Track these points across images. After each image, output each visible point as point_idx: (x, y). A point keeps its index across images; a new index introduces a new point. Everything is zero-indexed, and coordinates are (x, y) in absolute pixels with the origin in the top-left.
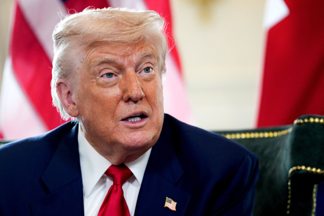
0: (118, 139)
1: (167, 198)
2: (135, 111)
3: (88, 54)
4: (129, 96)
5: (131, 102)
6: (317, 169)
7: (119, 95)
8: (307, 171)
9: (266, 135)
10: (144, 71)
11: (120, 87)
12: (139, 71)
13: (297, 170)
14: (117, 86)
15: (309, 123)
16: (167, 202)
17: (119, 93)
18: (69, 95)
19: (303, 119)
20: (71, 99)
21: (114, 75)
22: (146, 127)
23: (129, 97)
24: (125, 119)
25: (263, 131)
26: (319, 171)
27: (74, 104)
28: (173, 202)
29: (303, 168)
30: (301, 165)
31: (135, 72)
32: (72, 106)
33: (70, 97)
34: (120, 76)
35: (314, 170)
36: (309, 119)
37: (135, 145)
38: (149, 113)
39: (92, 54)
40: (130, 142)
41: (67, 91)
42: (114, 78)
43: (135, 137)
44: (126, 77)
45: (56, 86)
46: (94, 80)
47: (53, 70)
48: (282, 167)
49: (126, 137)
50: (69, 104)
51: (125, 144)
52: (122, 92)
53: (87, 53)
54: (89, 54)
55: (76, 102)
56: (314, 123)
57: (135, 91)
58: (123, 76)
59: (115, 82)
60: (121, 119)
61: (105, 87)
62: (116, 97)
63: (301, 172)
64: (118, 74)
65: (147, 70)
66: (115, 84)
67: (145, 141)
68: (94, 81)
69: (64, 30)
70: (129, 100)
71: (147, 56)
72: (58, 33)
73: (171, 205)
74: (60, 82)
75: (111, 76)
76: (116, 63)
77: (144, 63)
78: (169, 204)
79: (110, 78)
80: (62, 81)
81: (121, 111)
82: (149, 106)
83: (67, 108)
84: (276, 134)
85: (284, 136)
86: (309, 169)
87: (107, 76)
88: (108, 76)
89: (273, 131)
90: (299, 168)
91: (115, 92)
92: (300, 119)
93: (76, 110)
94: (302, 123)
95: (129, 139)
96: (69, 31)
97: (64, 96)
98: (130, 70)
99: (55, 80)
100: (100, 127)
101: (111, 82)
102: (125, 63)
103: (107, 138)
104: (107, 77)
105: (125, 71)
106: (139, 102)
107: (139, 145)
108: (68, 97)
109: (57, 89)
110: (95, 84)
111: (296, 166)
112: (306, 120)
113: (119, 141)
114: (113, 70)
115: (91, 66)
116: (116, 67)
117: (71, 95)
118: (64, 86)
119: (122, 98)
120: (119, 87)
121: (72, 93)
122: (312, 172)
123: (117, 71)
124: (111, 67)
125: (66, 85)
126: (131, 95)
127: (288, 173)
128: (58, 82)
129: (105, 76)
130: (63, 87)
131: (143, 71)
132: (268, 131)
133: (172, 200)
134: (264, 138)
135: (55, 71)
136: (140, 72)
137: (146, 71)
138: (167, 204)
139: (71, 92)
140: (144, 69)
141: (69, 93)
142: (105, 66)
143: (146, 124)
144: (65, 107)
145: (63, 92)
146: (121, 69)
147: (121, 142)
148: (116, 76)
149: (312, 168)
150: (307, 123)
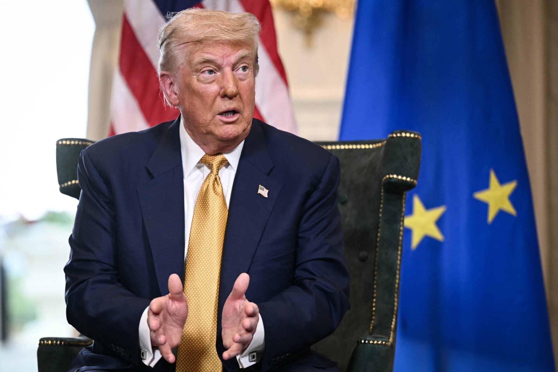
0: (213, 130)
1: (260, 185)
2: (229, 107)
4: (225, 92)
5: (226, 98)
6: (407, 177)
7: (216, 91)
13: (390, 178)
14: (214, 83)
15: (401, 137)
16: (260, 189)
17: (217, 89)
18: (172, 86)
19: (396, 134)
21: (213, 72)
22: (238, 122)
23: (225, 94)
24: (221, 114)
25: (361, 143)
26: (408, 179)
27: (176, 94)
28: (265, 189)
29: (395, 176)
30: (393, 174)
31: (231, 71)
32: (173, 96)
33: (172, 88)
34: (218, 74)
35: (404, 178)
36: (401, 134)
37: (227, 137)
38: (241, 110)
40: (223, 134)
41: (169, 82)
42: (213, 75)
43: (228, 130)
44: (223, 76)
49: (220, 130)
51: (218, 135)
52: (219, 88)
55: (177, 92)
56: (406, 137)
57: (231, 89)
58: (220, 74)
59: (213, 79)
60: (218, 113)
61: (205, 83)
62: (213, 93)
63: (393, 180)
65: (244, 69)
66: (214, 81)
67: (236, 134)
70: (225, 96)
71: (244, 57)
73: (264, 192)
75: (211, 73)
76: (216, 63)
77: (240, 63)
78: (262, 191)
79: (211, 75)
80: (165, 73)
81: (218, 106)
82: (242, 103)
83: (168, 97)
84: (371, 146)
85: (378, 148)
86: (400, 177)
87: (208, 72)
89: (369, 143)
90: (391, 176)
91: (214, 88)
93: (176, 100)
94: (395, 137)
95: (222, 131)
97: (167, 86)
98: (228, 70)
100: (199, 119)
101: (211, 79)
102: (224, 63)
103: (203, 128)
105: (223, 70)
106: (234, 98)
107: (231, 137)
108: (170, 87)
109: (161, 79)
110: (196, 80)
111: (389, 174)
112: (399, 135)
113: (213, 132)
114: (212, 67)
116: (215, 66)
117: (174, 85)
119: (219, 94)
120: (217, 84)
122: (403, 180)
123: (217, 69)
124: (211, 66)
125: (168, 77)
126: (227, 92)
127: (381, 180)
128: (162, 74)
129: (207, 72)
130: (165, 78)
131: (240, 69)
132: (365, 144)
133: (264, 188)
136: (237, 71)
138: (260, 191)
139: (173, 83)
141: (171, 84)
142: (206, 65)
143: (238, 119)
145: (166, 82)
146: (220, 68)
147: (215, 133)
148: (215, 73)
149: (402, 176)
150: (400, 137)
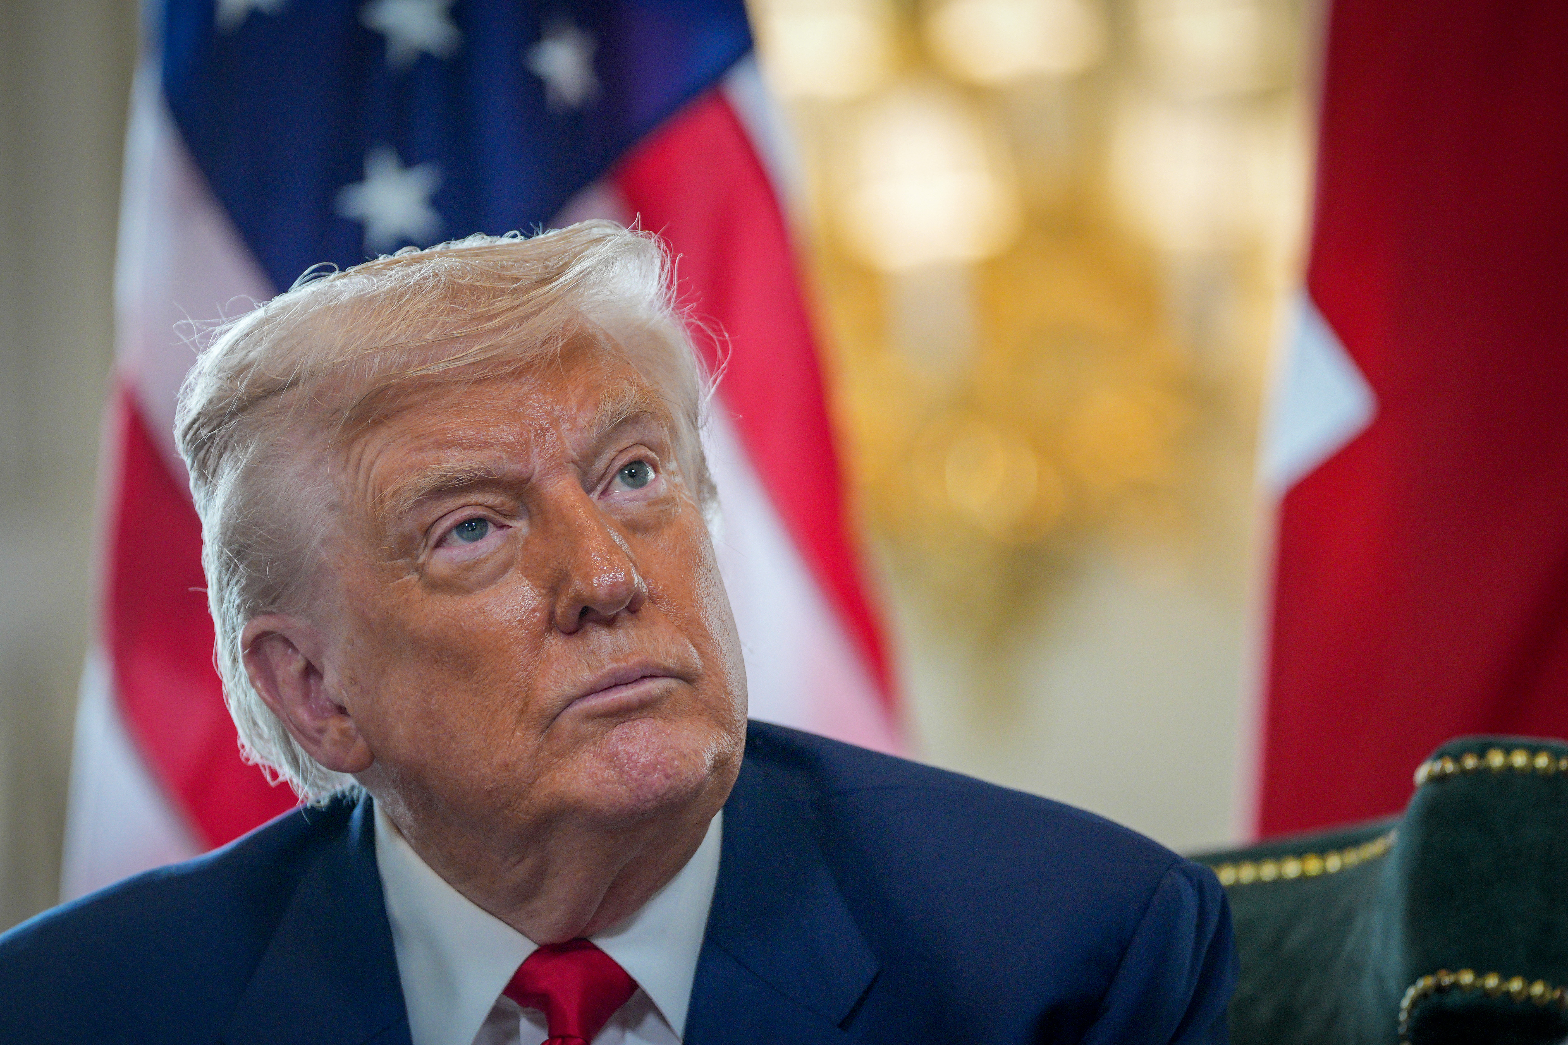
3: (358, 465)
4: (577, 598)
5: (590, 628)
6: (1529, 981)
7: (534, 610)
8: (1487, 994)
9: (1291, 868)
10: (622, 478)
11: (527, 572)
12: (600, 488)
13: (1440, 989)
14: (513, 575)
15: (1483, 773)
17: (534, 599)
18: (312, 680)
19: (1457, 758)
20: (323, 696)
21: (490, 525)
23: (581, 607)
25: (1278, 855)
26: (1538, 989)
27: (343, 712)
29: (1467, 978)
30: (1454, 969)
31: (583, 493)
32: (334, 726)
33: (318, 689)
34: (521, 526)
35: (1516, 985)
36: (1482, 753)
39: (379, 462)
41: (297, 665)
42: (492, 540)
45: (244, 657)
46: (408, 577)
47: (212, 593)
48: (1368, 990)
50: (319, 724)
52: (544, 591)
53: (353, 460)
54: (365, 463)
55: (346, 698)
56: (1509, 769)
58: (532, 524)
59: (502, 556)
61: (467, 591)
62: (520, 623)
63: (1454, 999)
64: (511, 515)
65: (632, 475)
66: (506, 567)
68: (409, 581)
69: (220, 388)
70: (583, 619)
71: (625, 421)
72: (199, 414)
74: (258, 631)
75: (477, 532)
79: (479, 543)
80: (263, 623)
83: (318, 743)
84: (1334, 863)
85: (1370, 866)
86: (1492, 982)
87: (460, 533)
88: (465, 534)
89: (1322, 851)
90: (1447, 979)
91: (516, 600)
92: (1441, 756)
93: (354, 738)
94: (1452, 775)
96: (247, 386)
97: (290, 692)
98: (561, 489)
99: (234, 630)
101: (486, 560)
102: (534, 469)
104: (462, 538)
105: (537, 500)
106: (628, 624)
109: (252, 669)
110: (418, 592)
111: (1431, 971)
112: (1470, 762)
115: (384, 517)
116: (496, 493)
117: (321, 677)
118: (279, 646)
120: (527, 576)
121: (323, 667)
122: (1508, 993)
123: (507, 504)
125: (287, 643)
126: (585, 592)
127: (1396, 1009)
128: (250, 636)
130: (275, 652)
131: (618, 480)
132: (1300, 853)
134: (1280, 883)
135: (221, 589)
136: (604, 492)
137: (631, 480)
139: (314, 662)
140: (621, 470)
141: (308, 670)
144: (306, 742)
145: (280, 674)
148: (502, 526)
149: (1506, 976)
150: (1476, 771)
